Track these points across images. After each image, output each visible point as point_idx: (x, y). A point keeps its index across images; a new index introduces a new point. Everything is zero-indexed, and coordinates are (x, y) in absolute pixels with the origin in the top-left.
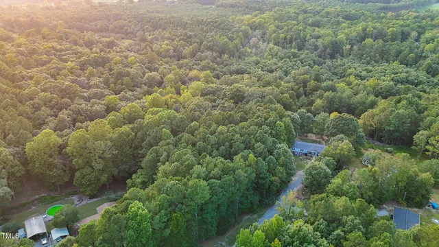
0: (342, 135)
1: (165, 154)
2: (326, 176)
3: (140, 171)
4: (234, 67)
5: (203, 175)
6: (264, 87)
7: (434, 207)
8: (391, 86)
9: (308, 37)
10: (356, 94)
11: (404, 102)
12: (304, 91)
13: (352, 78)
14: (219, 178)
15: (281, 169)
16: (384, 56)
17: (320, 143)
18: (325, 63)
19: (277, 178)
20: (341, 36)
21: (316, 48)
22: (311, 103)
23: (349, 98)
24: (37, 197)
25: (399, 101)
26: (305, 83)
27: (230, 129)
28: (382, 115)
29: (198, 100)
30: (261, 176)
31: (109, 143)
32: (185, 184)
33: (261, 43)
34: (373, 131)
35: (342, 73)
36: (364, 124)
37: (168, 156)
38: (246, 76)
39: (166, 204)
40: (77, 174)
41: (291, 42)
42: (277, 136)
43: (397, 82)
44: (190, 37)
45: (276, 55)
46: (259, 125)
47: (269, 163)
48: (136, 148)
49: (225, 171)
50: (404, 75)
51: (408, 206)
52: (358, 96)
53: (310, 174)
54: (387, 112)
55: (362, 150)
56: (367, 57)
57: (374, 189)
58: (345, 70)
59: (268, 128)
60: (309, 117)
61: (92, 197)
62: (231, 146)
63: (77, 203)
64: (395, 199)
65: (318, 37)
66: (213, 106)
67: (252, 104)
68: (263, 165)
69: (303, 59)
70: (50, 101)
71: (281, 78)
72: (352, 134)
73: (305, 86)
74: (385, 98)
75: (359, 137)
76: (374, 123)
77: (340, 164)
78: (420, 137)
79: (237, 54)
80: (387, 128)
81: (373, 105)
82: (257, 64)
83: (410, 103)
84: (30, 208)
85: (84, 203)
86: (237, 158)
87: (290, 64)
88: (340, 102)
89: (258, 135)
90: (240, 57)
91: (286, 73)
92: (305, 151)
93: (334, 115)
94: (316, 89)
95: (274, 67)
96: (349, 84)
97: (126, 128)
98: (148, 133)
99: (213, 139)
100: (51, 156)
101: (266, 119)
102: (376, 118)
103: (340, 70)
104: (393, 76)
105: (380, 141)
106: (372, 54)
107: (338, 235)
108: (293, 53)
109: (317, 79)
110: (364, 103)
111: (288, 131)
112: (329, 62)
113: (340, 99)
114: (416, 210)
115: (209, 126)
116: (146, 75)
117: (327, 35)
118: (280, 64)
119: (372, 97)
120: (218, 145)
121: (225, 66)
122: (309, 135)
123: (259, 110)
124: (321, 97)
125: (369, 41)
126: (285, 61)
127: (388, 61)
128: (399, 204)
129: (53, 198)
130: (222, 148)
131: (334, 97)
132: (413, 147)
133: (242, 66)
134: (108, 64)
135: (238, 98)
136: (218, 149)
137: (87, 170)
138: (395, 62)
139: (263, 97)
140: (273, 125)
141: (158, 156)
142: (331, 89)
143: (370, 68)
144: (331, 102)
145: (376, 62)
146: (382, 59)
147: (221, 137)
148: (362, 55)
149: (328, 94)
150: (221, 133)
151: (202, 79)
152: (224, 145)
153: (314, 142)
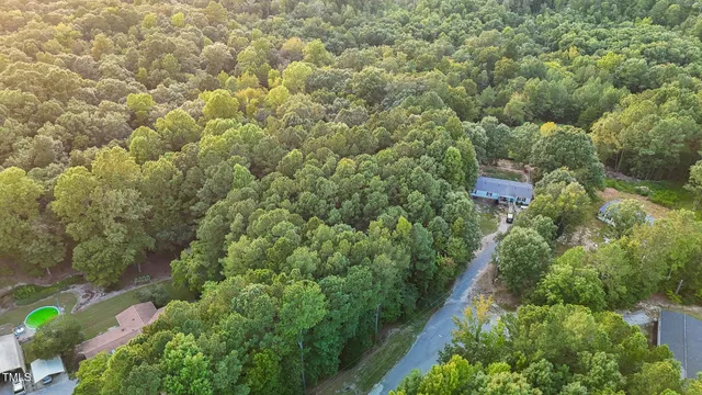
0: (565, 170)
1: (239, 218)
2: (541, 253)
3: (194, 246)
4: (363, 31)
5: (312, 267)
6: (419, 70)
8: (642, 66)
10: (581, 82)
11: (672, 102)
12: (489, 75)
13: (573, 52)
14: (343, 272)
15: (457, 241)
16: (625, 9)
17: (519, 178)
18: (522, 22)
19: (450, 260)
22: (502, 101)
23: (570, 90)
24: (10, 288)
25: (662, 99)
26: (490, 62)
27: (363, 165)
28: (635, 127)
29: (300, 100)
30: (421, 256)
31: (134, 193)
32: (278, 293)
34: (614, 154)
35: (552, 41)
36: (601, 143)
37: (246, 222)
38: (386, 49)
39: (241, 333)
40: (78, 251)
42: (447, 175)
43: (651, 57)
45: (438, 6)
46: (415, 155)
47: (434, 230)
48: (186, 199)
49: (354, 258)
50: (661, 45)
51: (683, 304)
52: (586, 87)
53: (513, 253)
54: (644, 122)
55: (598, 193)
56: (596, 10)
57: (629, 280)
58: (558, 36)
59: (431, 160)
60: (502, 132)
61: (110, 289)
62: (363, 199)
63: (82, 301)
64: (662, 291)
66: (328, 111)
67: (397, 111)
68: (424, 234)
69: (484, 15)
70: (22, 106)
71: (447, 53)
72: (581, 166)
73: (491, 67)
74: (635, 89)
75: (595, 171)
76: (618, 142)
77: (563, 225)
79: (368, 4)
80: (643, 151)
81: (612, 104)
82: (403, 24)
83: (684, 103)
85: (95, 300)
86: (375, 226)
87: (463, 23)
88: (554, 98)
89: (413, 175)
90: (373, 11)
91: (457, 42)
92: (495, 196)
93: (548, 128)
94: (509, 74)
95: (434, 30)
96: (566, 61)
97: (165, 162)
98: (206, 171)
99: (330, 186)
100: (24, 218)
101: (428, 142)
102: (623, 133)
103: (549, 34)
104: (643, 45)
105: (626, 172)
106: (605, 3)
109: (512, 53)
110: (596, 100)
111: (467, 163)
112: (529, 20)
113: (555, 92)
114: (696, 309)
115: (322, 159)
116: (205, 49)
118: (445, 24)
119: (610, 90)
120: (339, 198)
121: (348, 27)
122: (500, 162)
123: (413, 121)
124: (520, 88)
126: (454, 18)
127: (632, 18)
128: (667, 298)
129: (38, 289)
130: (347, 203)
131: (543, 89)
132: (687, 187)
133: (379, 28)
134: (133, 28)
135: (375, 95)
136: (339, 206)
137: (96, 243)
138: (645, 20)
139: (419, 93)
140: (440, 154)
141: (226, 220)
142: (537, 72)
143: (603, 31)
144: (537, 98)
145: (612, 18)
146: (622, 13)
147: (346, 181)
148: (588, 6)
149: (532, 83)
150: (345, 174)
151: (306, 57)
152: (350, 198)
153: (511, 176)
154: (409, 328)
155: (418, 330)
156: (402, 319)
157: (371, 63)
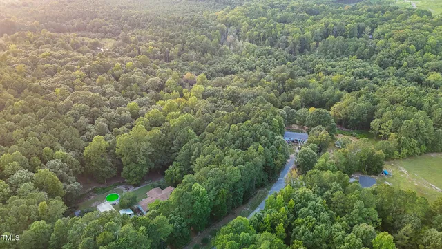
0: (320, 126)
1: (197, 149)
2: (313, 157)
3: (174, 164)
4: (219, 66)
5: (232, 163)
6: (252, 86)
7: (385, 174)
8: (352, 81)
9: (279, 34)
10: (325, 89)
11: (363, 97)
12: (284, 87)
13: (320, 74)
14: (244, 164)
15: (281, 155)
16: (344, 52)
17: (302, 132)
18: (295, 59)
19: (279, 161)
20: (308, 33)
21: (287, 45)
22: (290, 99)
23: (321, 93)
25: (359, 96)
26: (283, 81)
27: (240, 127)
28: (347, 108)
29: (204, 103)
30: (268, 160)
32: (224, 170)
33: (237, 40)
34: (341, 120)
35: (311, 68)
36: (335, 116)
37: (199, 151)
38: (235, 77)
40: (125, 169)
41: (264, 39)
42: (273, 130)
43: (357, 76)
44: (172, 37)
45: (253, 52)
46: (259, 122)
47: (272, 150)
48: (167, 145)
49: (246, 159)
50: (361, 69)
51: (368, 174)
52: (327, 91)
53: (303, 157)
54: (351, 106)
55: (335, 136)
56: (330, 52)
57: (346, 164)
58: (313, 66)
59: (267, 124)
60: (292, 112)
61: (135, 186)
62: (243, 140)
63: (125, 191)
64: (359, 171)
65: (288, 34)
66: (216, 107)
67: (248, 106)
68: (269, 153)
69: (277, 56)
71: (262, 77)
72: (327, 124)
73: (284, 83)
74: (349, 91)
75: (333, 127)
76: (342, 114)
77: (321, 148)
78: (375, 123)
79: (218, 52)
80: (351, 118)
81: (339, 98)
82: (238, 63)
83: (367, 97)
84: (89, 198)
85: (130, 191)
86: (251, 148)
87: (266, 61)
88: (314, 96)
89: (261, 130)
90: (220, 55)
91: (265, 71)
92: (292, 139)
93: (312, 110)
94: (292, 87)
95: (253, 65)
96: (319, 79)
97: (156, 131)
98: (176, 133)
99: (230, 135)
100: (102, 156)
101: (264, 117)
102: (343, 111)
103: (309, 65)
104: (353, 70)
105: (346, 127)
106: (334, 49)
107: (328, 194)
108: (267, 50)
109: (292, 76)
110: (332, 96)
111: (281, 126)
112: (299, 58)
113: (314, 94)
114: (373, 176)
115: (223, 126)
117: (296, 32)
118: (258, 62)
119: (338, 92)
120: (233, 140)
121: (210, 65)
122: (293, 126)
123: (256, 109)
124: (298, 93)
125: (331, 37)
126: (262, 58)
127: (348, 56)
128: (362, 173)
129: (104, 189)
130: (237, 142)
131: (309, 93)
132: (370, 131)
135: (234, 98)
136: (234, 143)
137: (133, 165)
138: (354, 57)
139: (255, 97)
140: (270, 122)
141: (190, 151)
142: (305, 85)
143: (334, 63)
144: (306, 97)
145: (338, 56)
146: (343, 54)
147: (236, 133)
148: (326, 51)
149: (304, 90)
150: (234, 131)
151: (197, 82)
152: (238, 140)
153: (298, 131)
154: (266, 189)
155: (269, 189)
156: (262, 186)
157: (228, 84)
